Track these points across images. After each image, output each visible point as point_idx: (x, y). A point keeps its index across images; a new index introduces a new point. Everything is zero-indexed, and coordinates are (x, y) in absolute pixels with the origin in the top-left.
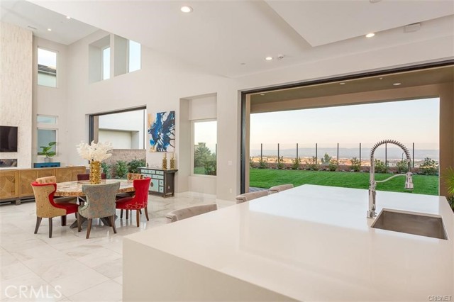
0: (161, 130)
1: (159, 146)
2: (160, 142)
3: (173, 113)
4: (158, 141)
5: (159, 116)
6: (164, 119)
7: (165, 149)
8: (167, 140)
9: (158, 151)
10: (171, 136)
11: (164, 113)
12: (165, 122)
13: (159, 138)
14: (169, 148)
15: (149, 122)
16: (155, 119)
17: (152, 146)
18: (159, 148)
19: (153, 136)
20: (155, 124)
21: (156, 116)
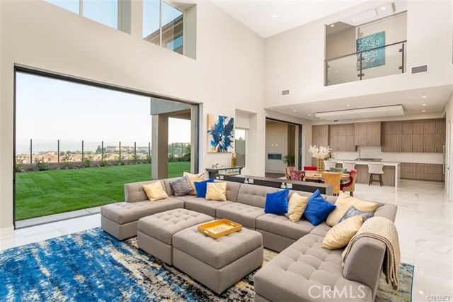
0: (223, 132)
1: (221, 147)
2: (222, 143)
3: (232, 119)
4: (220, 142)
5: (221, 119)
6: (226, 123)
7: (226, 150)
9: (219, 151)
10: (231, 139)
11: (226, 118)
12: (226, 126)
13: (221, 140)
14: (229, 149)
15: (209, 123)
16: (217, 121)
17: (214, 147)
18: (220, 149)
19: (214, 137)
20: (216, 126)
21: (218, 118)
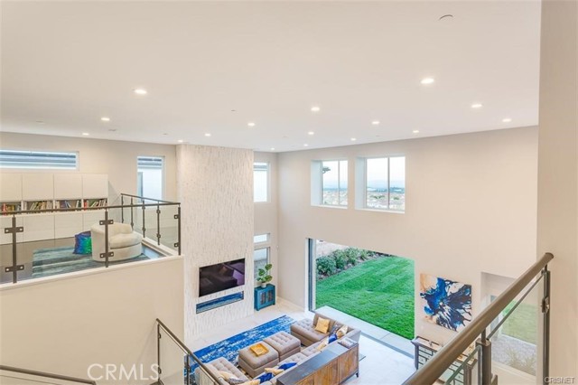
0: (446, 301)
1: (442, 320)
2: (444, 315)
4: (440, 313)
5: (442, 283)
6: (452, 290)
7: (454, 327)
8: (457, 318)
9: (439, 324)
10: (465, 316)
11: (451, 283)
12: (453, 294)
13: (443, 310)
15: (422, 284)
16: (434, 285)
17: (429, 315)
18: (441, 322)
19: (430, 303)
20: (433, 290)
21: (437, 281)
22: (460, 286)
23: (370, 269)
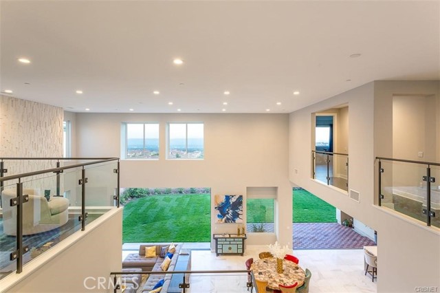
0: (230, 208)
1: (228, 219)
2: (229, 216)
3: (241, 197)
4: (227, 215)
5: (228, 198)
6: (233, 200)
7: (234, 221)
8: (236, 215)
9: (226, 222)
10: (240, 212)
11: (233, 196)
12: (233, 203)
13: (228, 213)
14: (238, 220)
15: (216, 201)
16: (223, 199)
17: (220, 219)
18: (227, 220)
19: (221, 212)
20: (223, 203)
21: (225, 197)
22: (237, 197)
23: (132, 209)
